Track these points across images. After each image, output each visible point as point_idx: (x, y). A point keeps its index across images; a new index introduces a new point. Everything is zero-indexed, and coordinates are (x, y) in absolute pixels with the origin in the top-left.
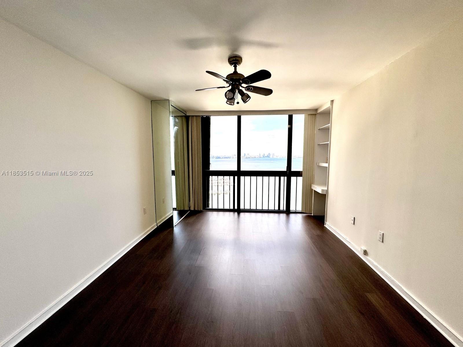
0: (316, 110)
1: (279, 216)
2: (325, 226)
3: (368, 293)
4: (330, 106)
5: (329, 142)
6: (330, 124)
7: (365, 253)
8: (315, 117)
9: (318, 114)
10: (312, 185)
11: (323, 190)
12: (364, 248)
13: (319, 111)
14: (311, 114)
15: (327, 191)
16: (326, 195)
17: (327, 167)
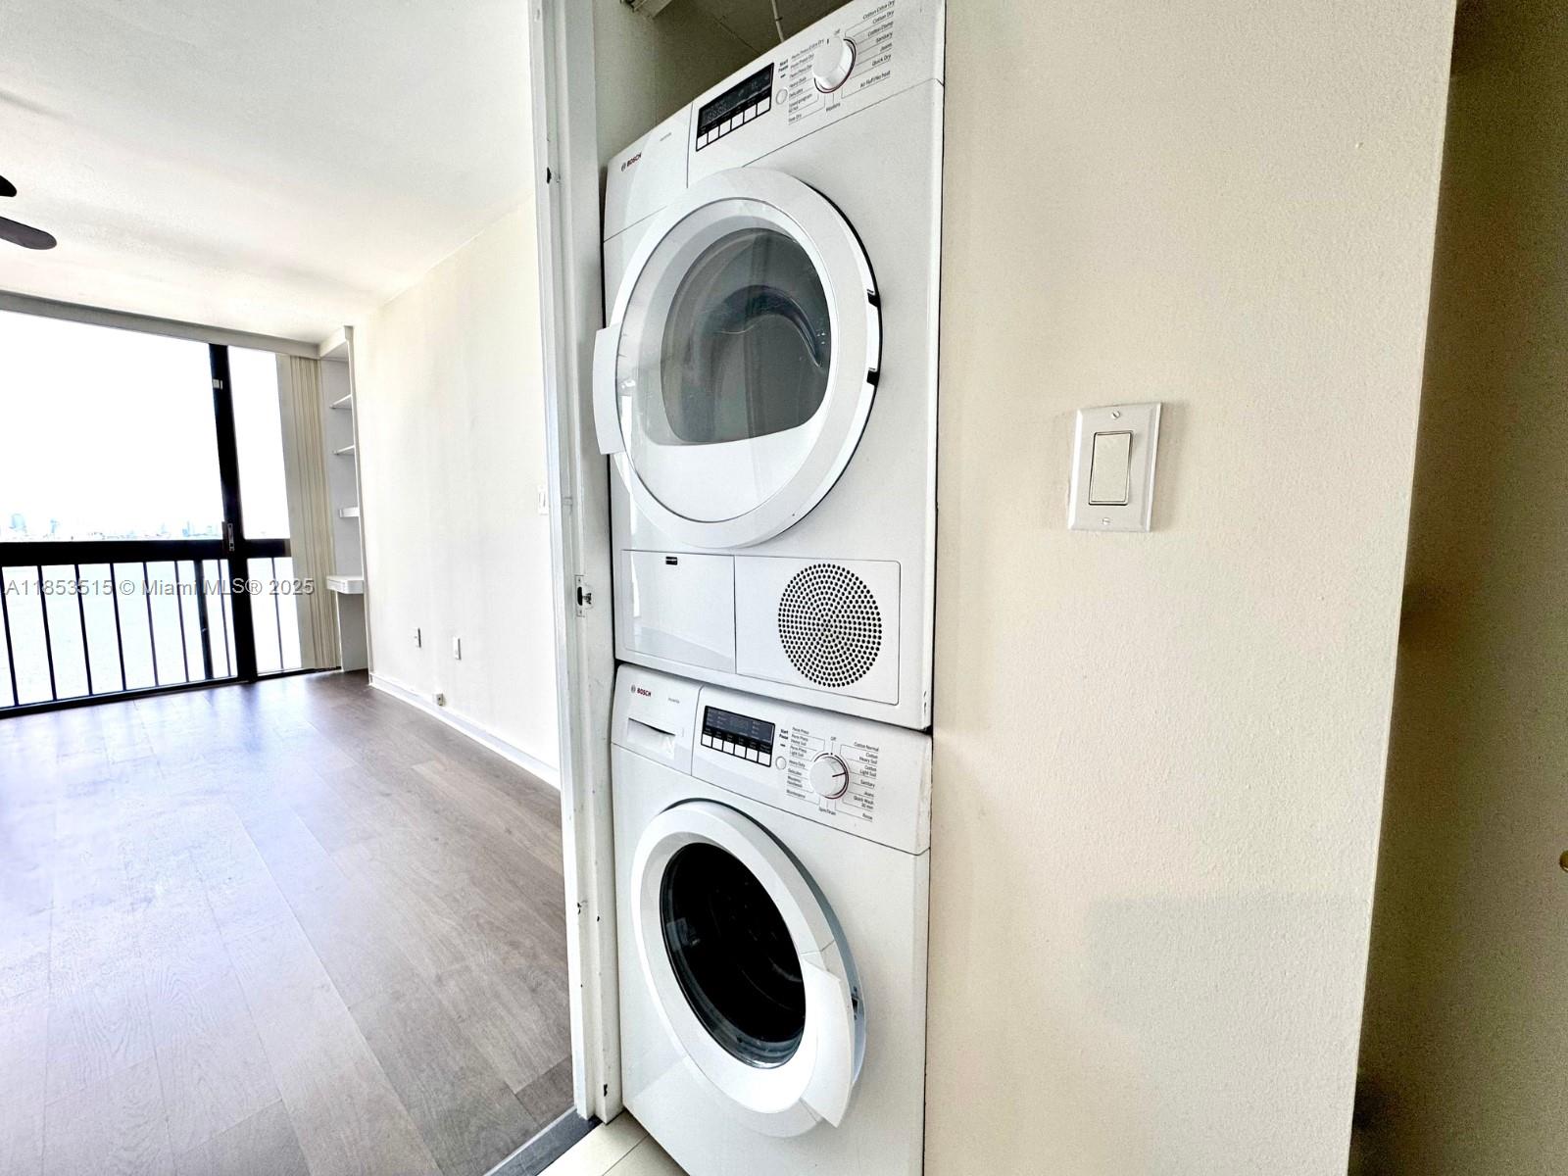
0: (316, 347)
1: (210, 700)
2: (370, 684)
3: (421, 762)
4: (345, 343)
5: (354, 446)
6: (351, 396)
7: (441, 700)
8: (316, 367)
9: (322, 359)
10: (328, 577)
11: (351, 584)
12: (439, 691)
13: (324, 352)
14: (300, 358)
15: (365, 584)
16: (362, 595)
17: (357, 518)
